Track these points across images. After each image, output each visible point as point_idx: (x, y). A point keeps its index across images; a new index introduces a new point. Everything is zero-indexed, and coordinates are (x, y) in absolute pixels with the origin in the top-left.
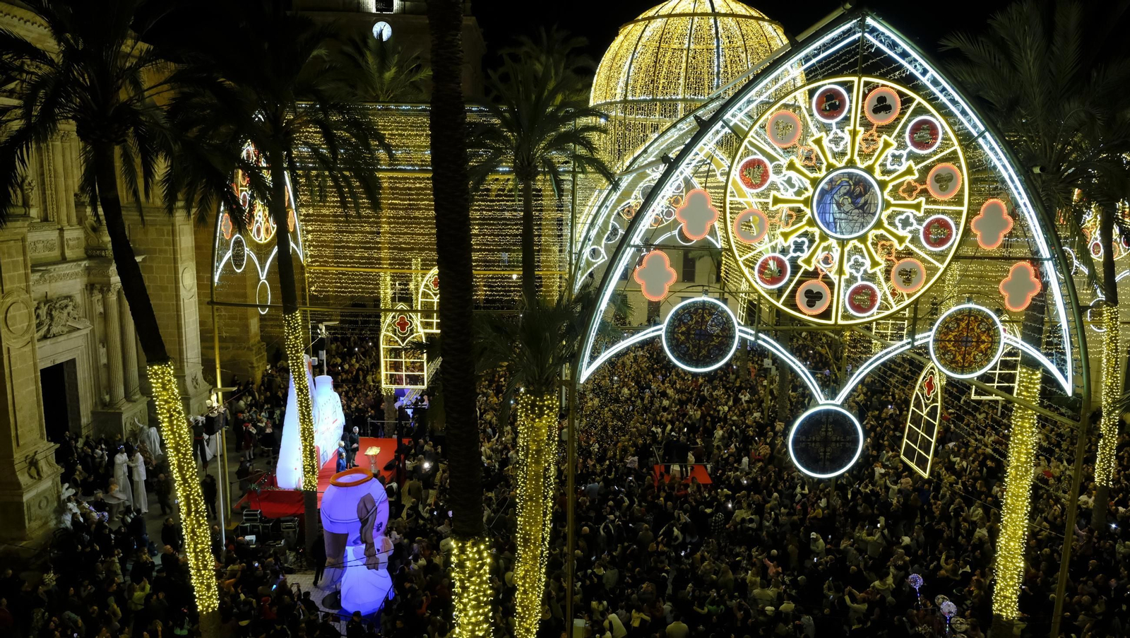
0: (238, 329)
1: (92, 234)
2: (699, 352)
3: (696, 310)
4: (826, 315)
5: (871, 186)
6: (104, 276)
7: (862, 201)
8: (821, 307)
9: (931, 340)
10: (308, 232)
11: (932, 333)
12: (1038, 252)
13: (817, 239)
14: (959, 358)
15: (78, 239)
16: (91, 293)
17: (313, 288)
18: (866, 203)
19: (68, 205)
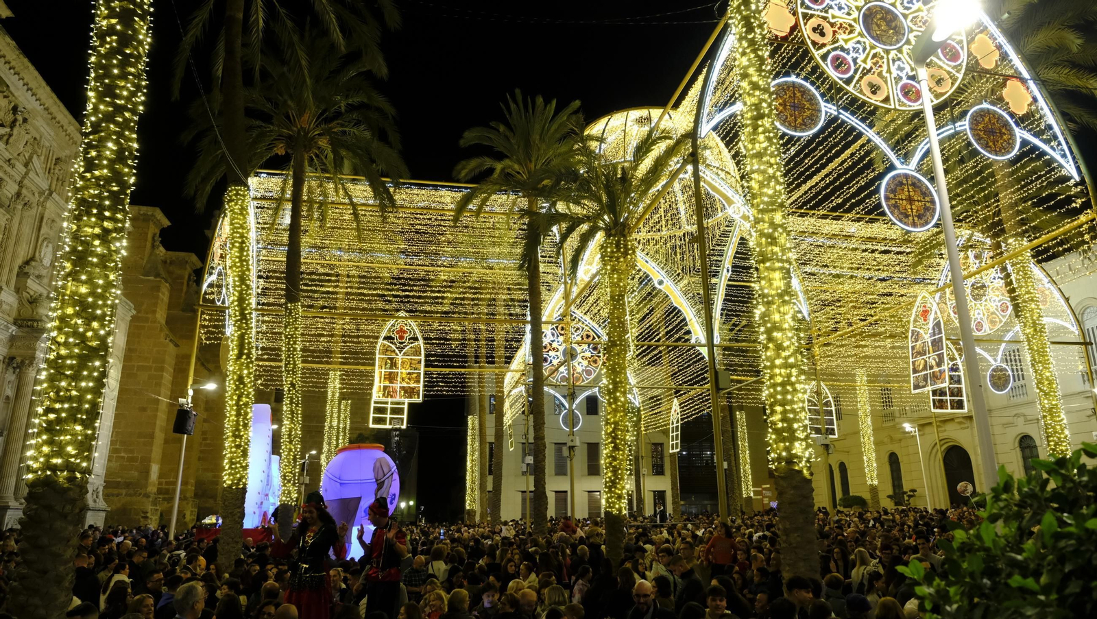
0: (136, 474)
1: (27, 305)
2: (796, 121)
3: (788, 87)
4: (887, 100)
5: (897, 16)
6: (31, 349)
7: (893, 24)
8: (881, 96)
9: (967, 127)
10: (263, 322)
11: (967, 123)
12: (1021, 74)
13: (868, 48)
14: (991, 144)
15: (11, 306)
16: (7, 369)
17: (259, 382)
18: (896, 26)
19: (11, 270)
